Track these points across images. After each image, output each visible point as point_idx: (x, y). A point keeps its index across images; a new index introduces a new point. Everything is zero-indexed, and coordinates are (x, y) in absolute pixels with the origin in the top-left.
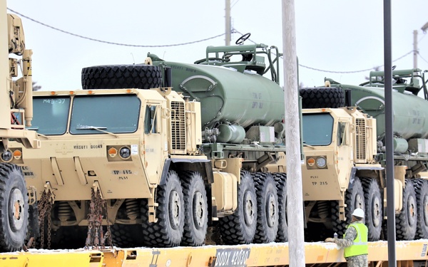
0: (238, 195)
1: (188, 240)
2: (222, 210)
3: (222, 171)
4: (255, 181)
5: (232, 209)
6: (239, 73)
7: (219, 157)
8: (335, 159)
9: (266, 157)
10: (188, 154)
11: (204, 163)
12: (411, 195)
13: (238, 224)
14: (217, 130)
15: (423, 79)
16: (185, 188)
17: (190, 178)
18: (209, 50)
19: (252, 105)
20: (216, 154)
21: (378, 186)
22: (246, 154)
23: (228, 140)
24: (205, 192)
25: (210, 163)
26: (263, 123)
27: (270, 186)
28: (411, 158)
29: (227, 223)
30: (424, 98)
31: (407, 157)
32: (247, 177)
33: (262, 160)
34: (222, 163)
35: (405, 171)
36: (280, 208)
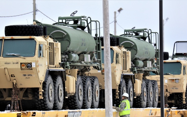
0: (76, 86)
1: (56, 107)
2: (69, 93)
3: (69, 75)
4: (82, 80)
5: (73, 93)
6: (74, 29)
7: (68, 68)
8: (115, 70)
9: (85, 69)
10: (55, 67)
11: (62, 71)
12: (144, 87)
13: (76, 100)
14: (67, 56)
15: (148, 33)
16: (55, 83)
17: (57, 78)
18: (60, 19)
19: (81, 44)
20: (67, 67)
21: (131, 83)
22: (77, 67)
23: (72, 61)
24: (62, 85)
25: (65, 71)
26: (85, 53)
27: (89, 82)
28: (145, 70)
29: (70, 100)
30: (148, 42)
31: (143, 69)
32: (79, 78)
33: (83, 70)
34: (69, 71)
35: (142, 76)
36: (92, 92)
